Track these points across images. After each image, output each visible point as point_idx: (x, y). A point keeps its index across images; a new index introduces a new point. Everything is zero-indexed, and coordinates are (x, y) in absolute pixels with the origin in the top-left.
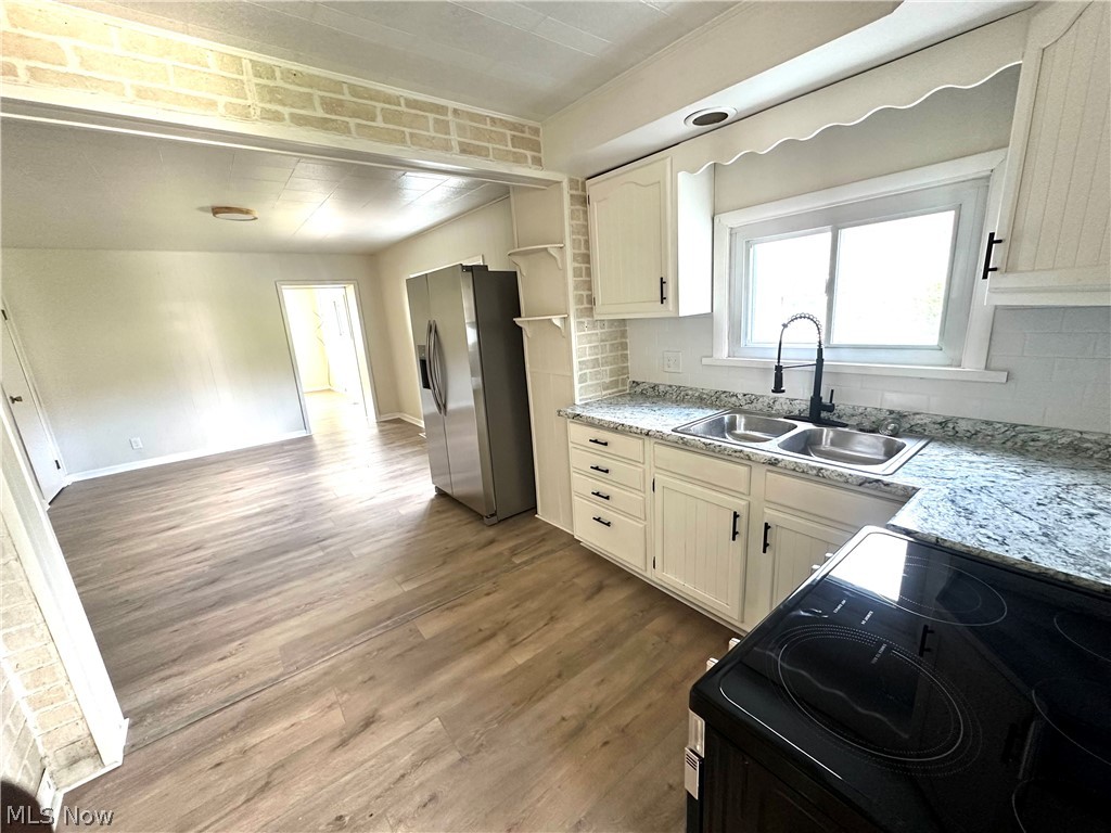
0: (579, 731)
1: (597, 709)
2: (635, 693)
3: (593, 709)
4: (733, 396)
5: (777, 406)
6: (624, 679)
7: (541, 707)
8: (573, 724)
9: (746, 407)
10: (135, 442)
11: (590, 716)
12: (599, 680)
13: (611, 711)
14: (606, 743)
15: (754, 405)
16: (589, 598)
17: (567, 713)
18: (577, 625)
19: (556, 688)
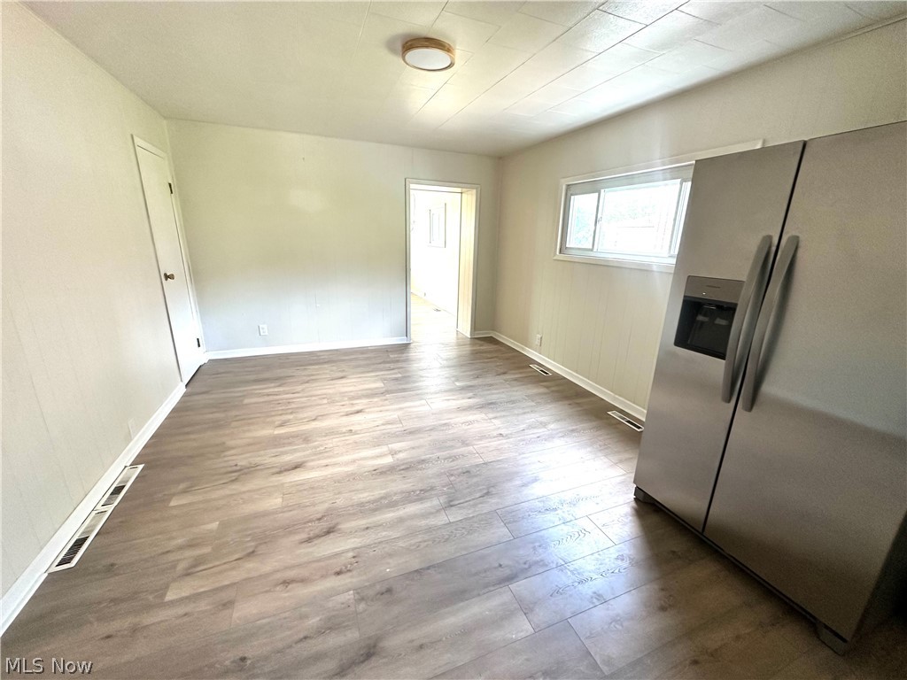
10: (263, 329)
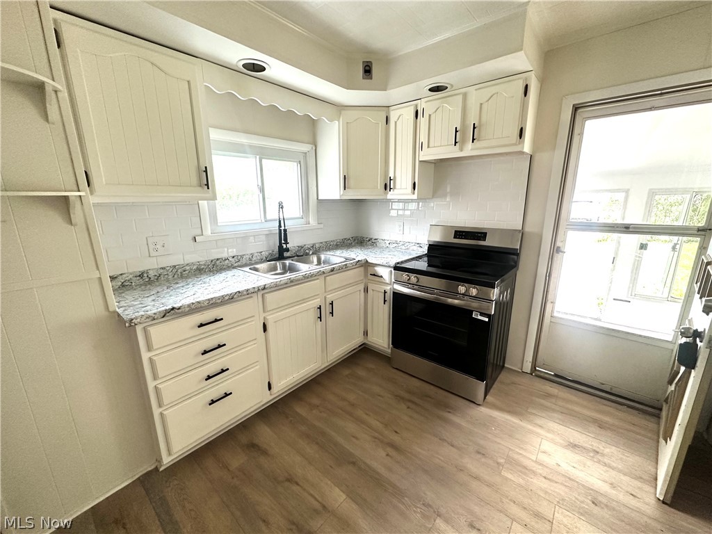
0: (393, 446)
1: (376, 438)
2: (359, 421)
3: (376, 440)
4: (225, 260)
5: (254, 259)
6: (351, 427)
7: (382, 470)
8: (389, 450)
9: (236, 264)
11: (382, 442)
12: (354, 440)
13: (375, 431)
14: (396, 432)
15: (241, 261)
16: (264, 453)
17: (383, 454)
18: (298, 459)
19: (365, 463)
